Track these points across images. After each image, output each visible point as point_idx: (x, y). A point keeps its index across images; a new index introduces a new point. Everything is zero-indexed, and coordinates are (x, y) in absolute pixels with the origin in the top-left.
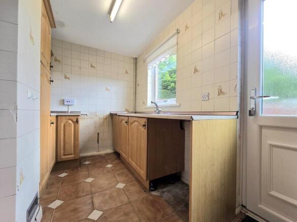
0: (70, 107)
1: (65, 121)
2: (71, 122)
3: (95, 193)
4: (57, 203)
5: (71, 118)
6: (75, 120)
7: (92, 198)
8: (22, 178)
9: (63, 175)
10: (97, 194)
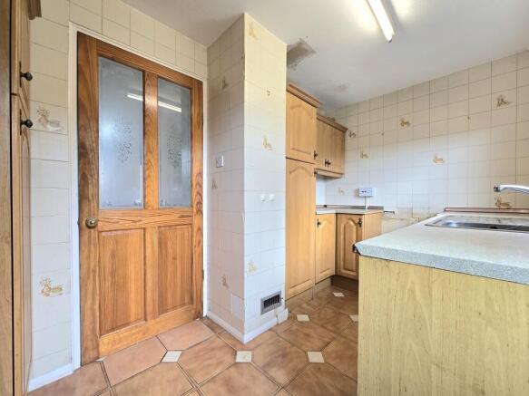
0: (368, 199)
1: (345, 221)
2: (352, 223)
3: (342, 337)
4: (304, 318)
5: (353, 217)
6: (357, 221)
7: (334, 339)
8: (252, 269)
9: (339, 294)
10: (343, 340)
